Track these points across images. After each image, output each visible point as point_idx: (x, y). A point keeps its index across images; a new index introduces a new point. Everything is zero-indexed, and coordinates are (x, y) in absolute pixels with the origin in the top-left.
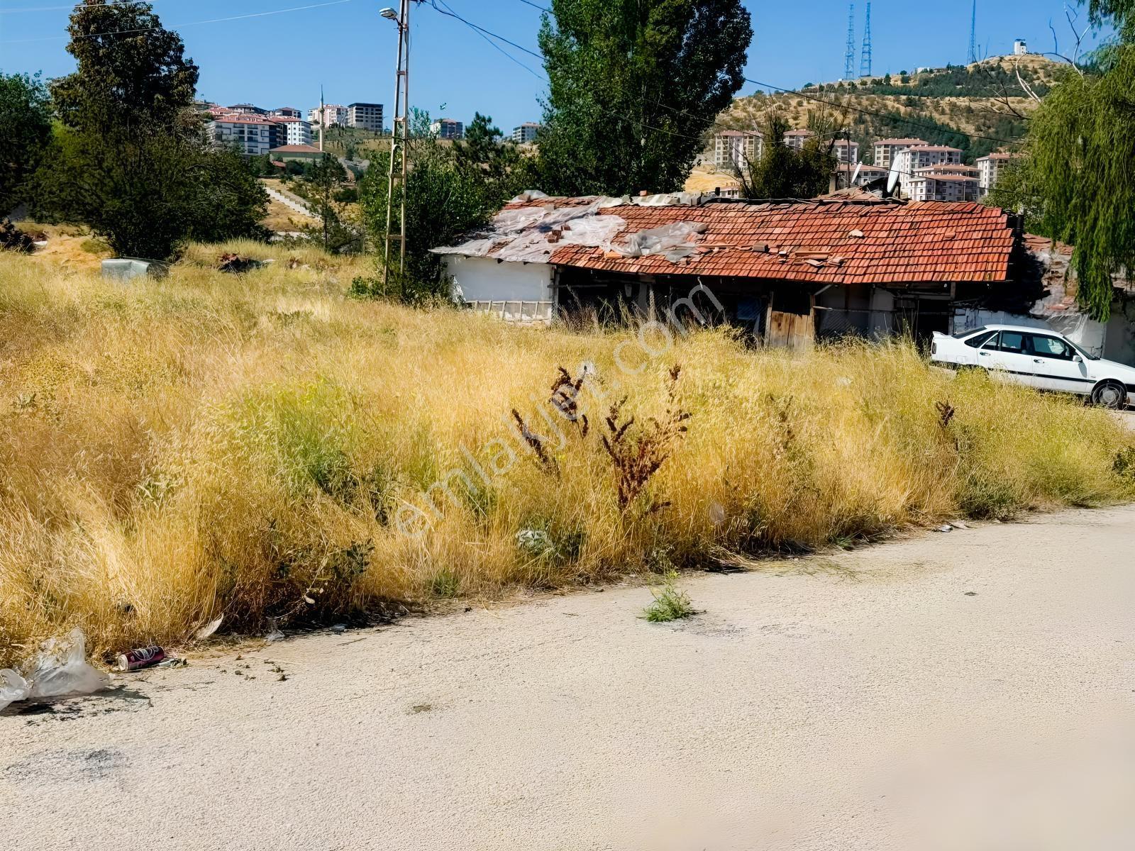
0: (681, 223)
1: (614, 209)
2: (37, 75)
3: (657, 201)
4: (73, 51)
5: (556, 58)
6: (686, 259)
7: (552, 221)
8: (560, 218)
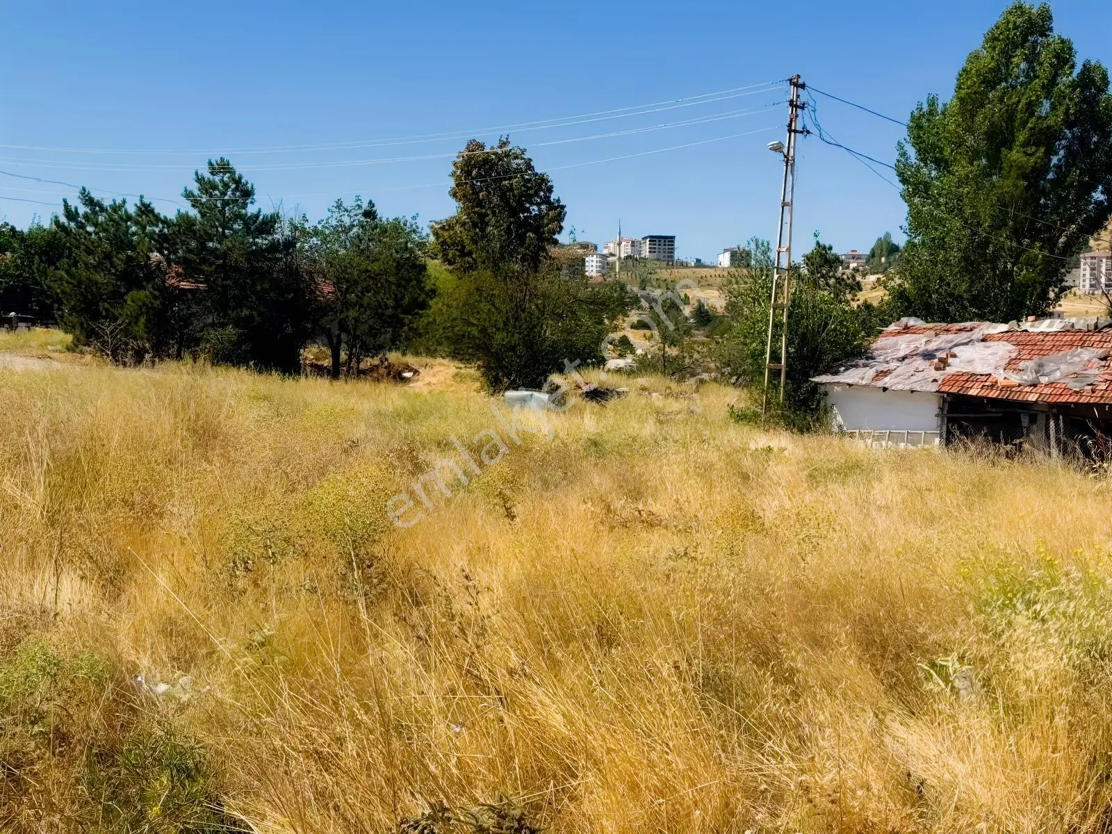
0: (1079, 350)
1: (1001, 335)
2: (414, 218)
3: (1049, 327)
4: (454, 195)
5: (914, 186)
6: (1090, 387)
7: (935, 348)
8: (943, 346)
